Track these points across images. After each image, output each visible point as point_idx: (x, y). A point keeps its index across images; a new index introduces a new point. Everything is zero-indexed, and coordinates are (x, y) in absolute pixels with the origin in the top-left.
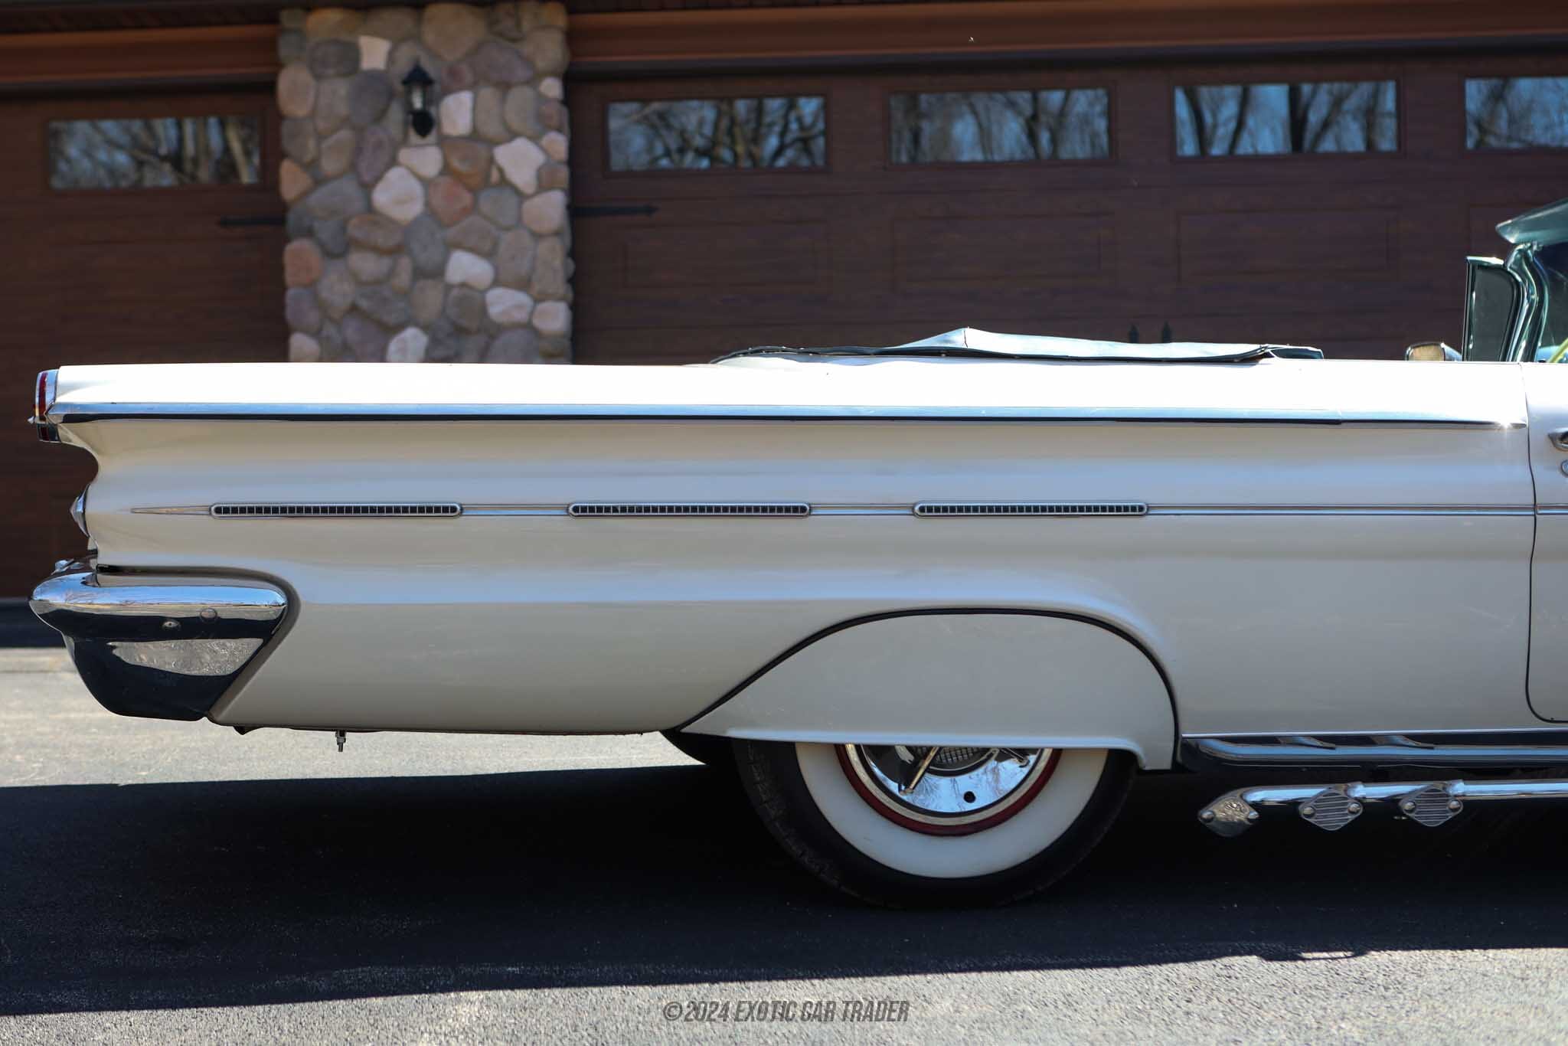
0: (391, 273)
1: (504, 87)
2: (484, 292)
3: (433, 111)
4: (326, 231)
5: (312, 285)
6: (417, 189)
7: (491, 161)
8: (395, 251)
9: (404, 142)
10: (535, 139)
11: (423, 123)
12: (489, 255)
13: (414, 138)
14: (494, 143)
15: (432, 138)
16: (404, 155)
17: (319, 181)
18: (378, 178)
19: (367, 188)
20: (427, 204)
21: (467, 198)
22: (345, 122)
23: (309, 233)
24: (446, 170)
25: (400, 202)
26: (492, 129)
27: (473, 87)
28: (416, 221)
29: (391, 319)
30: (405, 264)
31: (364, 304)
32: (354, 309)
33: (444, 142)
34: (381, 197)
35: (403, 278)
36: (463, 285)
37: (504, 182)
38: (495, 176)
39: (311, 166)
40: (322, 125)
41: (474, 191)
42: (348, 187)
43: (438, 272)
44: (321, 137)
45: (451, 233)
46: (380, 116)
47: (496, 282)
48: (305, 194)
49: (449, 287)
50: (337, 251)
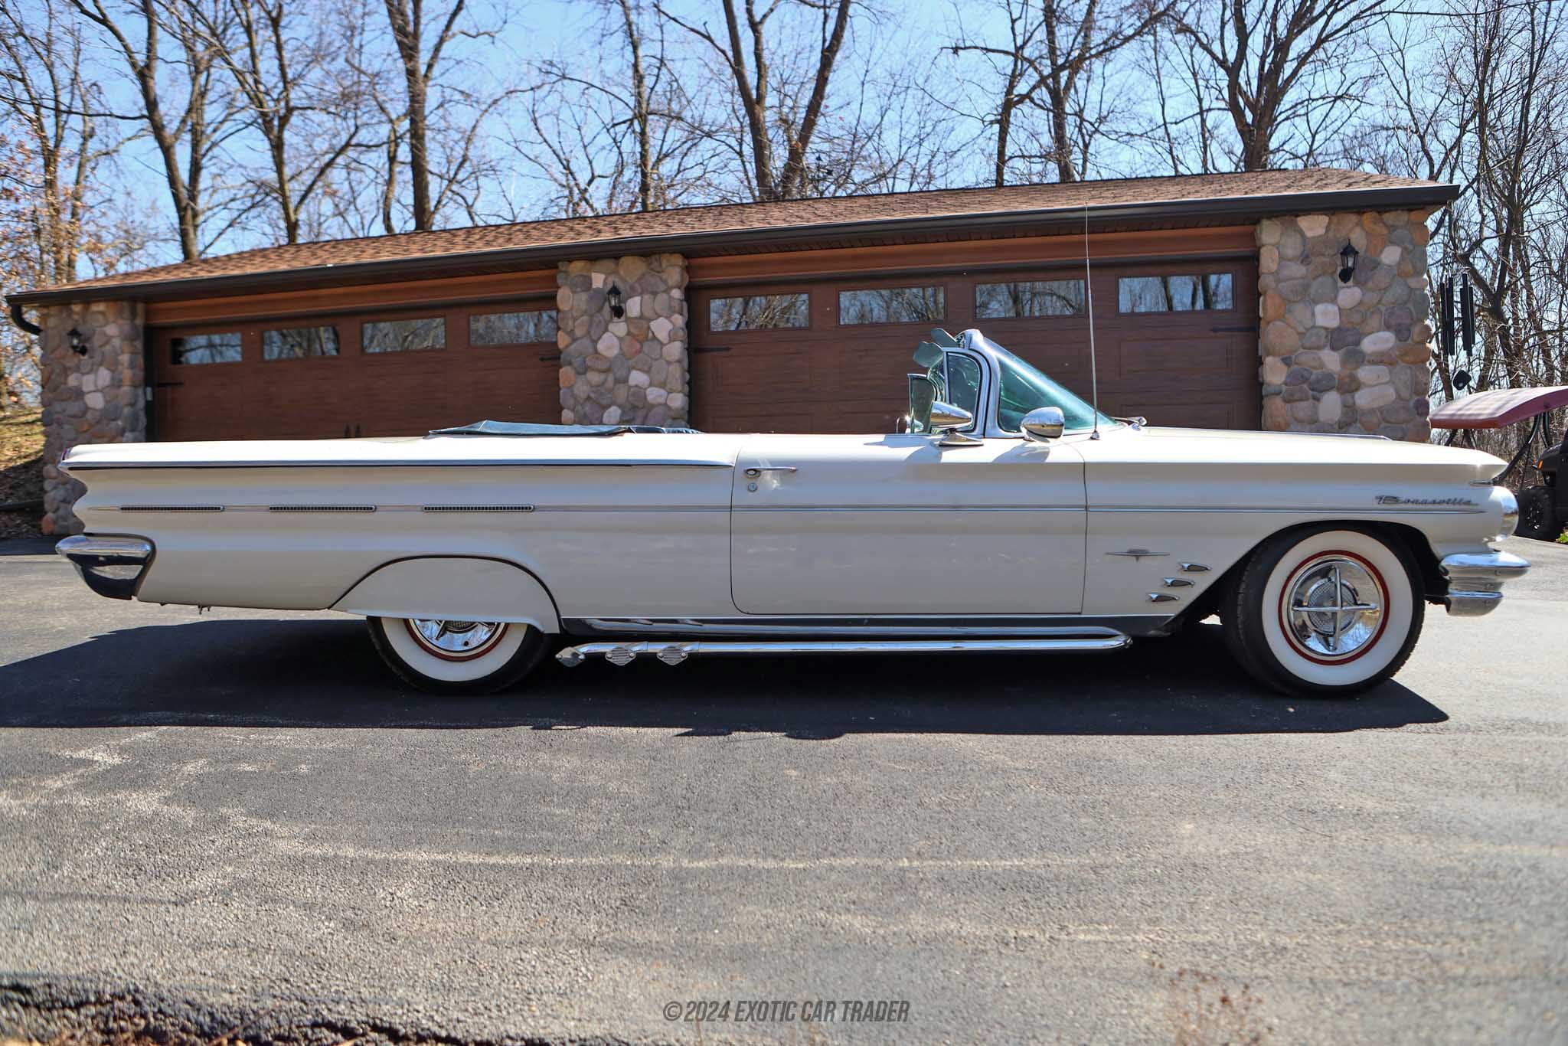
0: (605, 381)
1: (655, 294)
2: (645, 389)
3: (623, 305)
4: (577, 362)
5: (571, 387)
6: (616, 342)
7: (649, 328)
8: (607, 371)
9: (611, 321)
10: (668, 318)
11: (618, 312)
12: (648, 372)
13: (616, 319)
14: (650, 320)
15: (623, 318)
16: (612, 327)
17: (574, 340)
18: (599, 338)
19: (595, 342)
20: (621, 349)
21: (638, 346)
22: (585, 312)
23: (570, 364)
24: (629, 333)
25: (609, 348)
26: (648, 314)
27: (641, 294)
28: (616, 357)
29: (604, 402)
30: (611, 378)
31: (593, 395)
32: (589, 398)
33: (628, 320)
34: (600, 346)
35: (610, 383)
36: (636, 386)
37: (654, 338)
38: (650, 335)
39: (571, 333)
40: (575, 314)
41: (641, 343)
42: (586, 342)
43: (626, 380)
44: (575, 319)
45: (631, 362)
46: (600, 310)
47: (651, 385)
48: (567, 346)
49: (630, 387)
50: (584, 370)
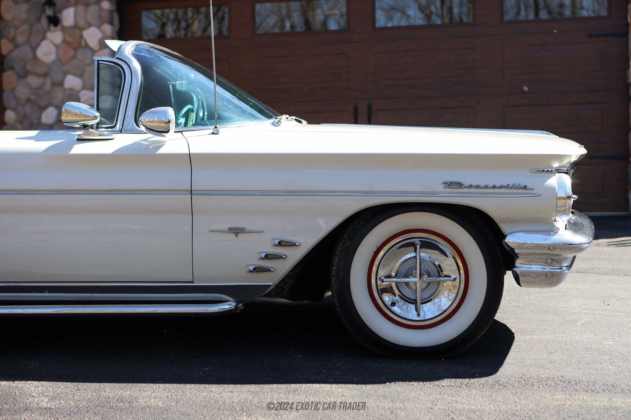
0: (43, 85)
1: (87, 5)
2: (78, 92)
3: (59, 15)
4: (18, 67)
5: (13, 90)
6: (53, 49)
7: (81, 37)
8: (46, 75)
9: (49, 30)
10: (99, 27)
11: (55, 21)
12: (81, 76)
13: (52, 27)
14: (82, 29)
15: (59, 27)
16: (49, 35)
17: (16, 46)
18: (38, 45)
19: (34, 49)
20: (57, 55)
21: (72, 52)
22: (25, 22)
23: (12, 68)
24: (64, 41)
25: (46, 54)
26: (81, 23)
27: (75, 5)
28: (53, 63)
29: (43, 103)
30: (48, 81)
31: (32, 97)
32: (29, 100)
33: (64, 30)
34: (40, 53)
35: (48, 87)
36: (71, 89)
37: (87, 46)
38: (83, 43)
39: (13, 40)
40: (16, 23)
41: (75, 49)
42: (26, 49)
43: (60, 84)
44: (16, 28)
45: (66, 67)
46: (39, 20)
47: (84, 88)
48: (10, 52)
49: (65, 90)
50: (24, 75)
